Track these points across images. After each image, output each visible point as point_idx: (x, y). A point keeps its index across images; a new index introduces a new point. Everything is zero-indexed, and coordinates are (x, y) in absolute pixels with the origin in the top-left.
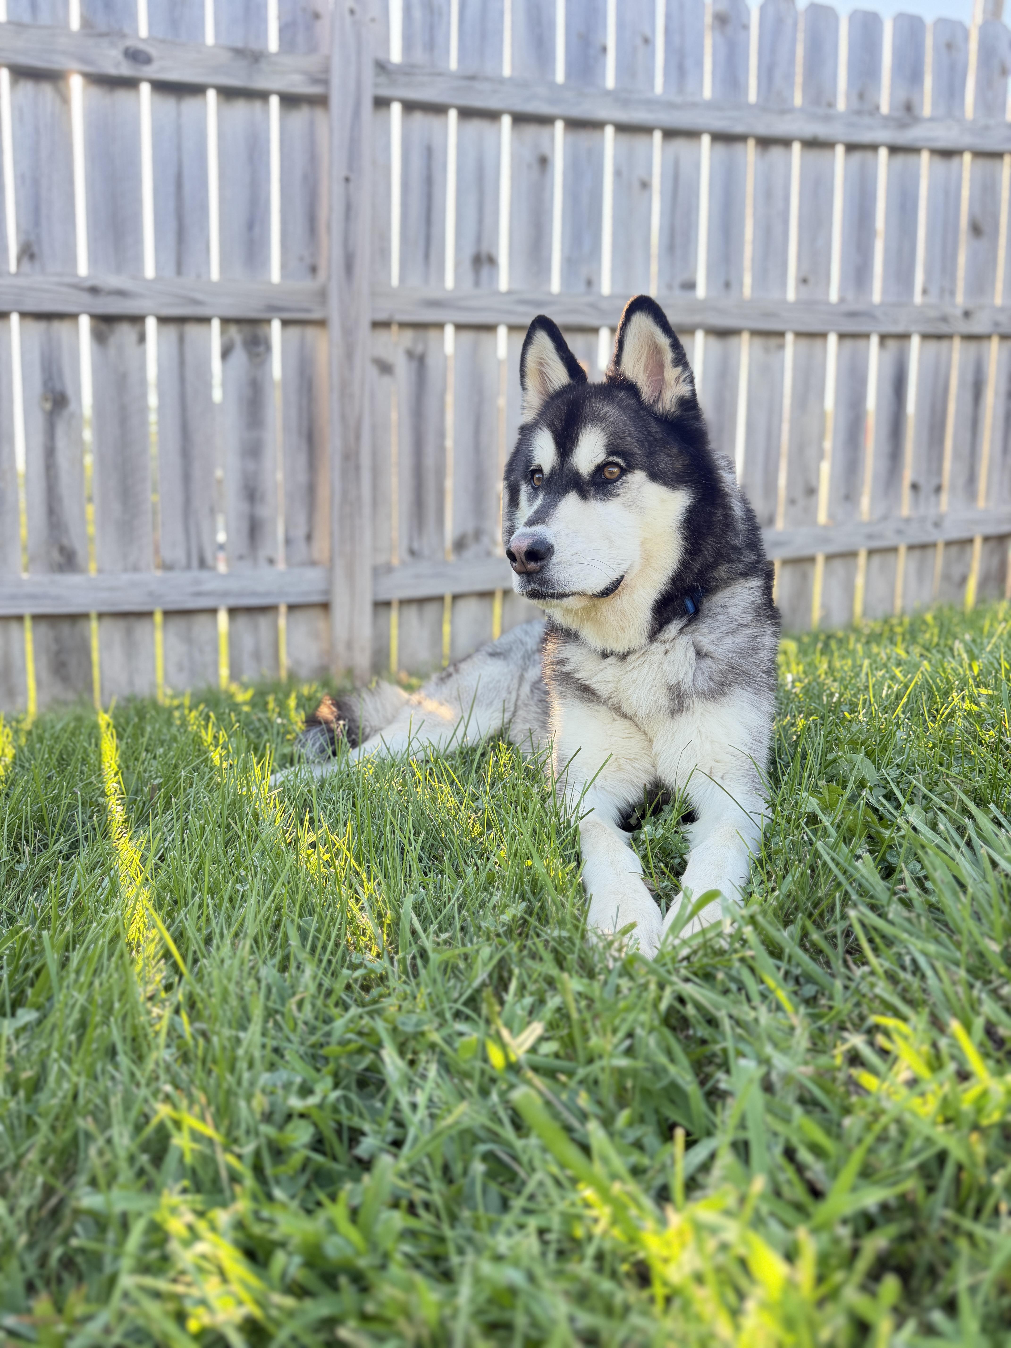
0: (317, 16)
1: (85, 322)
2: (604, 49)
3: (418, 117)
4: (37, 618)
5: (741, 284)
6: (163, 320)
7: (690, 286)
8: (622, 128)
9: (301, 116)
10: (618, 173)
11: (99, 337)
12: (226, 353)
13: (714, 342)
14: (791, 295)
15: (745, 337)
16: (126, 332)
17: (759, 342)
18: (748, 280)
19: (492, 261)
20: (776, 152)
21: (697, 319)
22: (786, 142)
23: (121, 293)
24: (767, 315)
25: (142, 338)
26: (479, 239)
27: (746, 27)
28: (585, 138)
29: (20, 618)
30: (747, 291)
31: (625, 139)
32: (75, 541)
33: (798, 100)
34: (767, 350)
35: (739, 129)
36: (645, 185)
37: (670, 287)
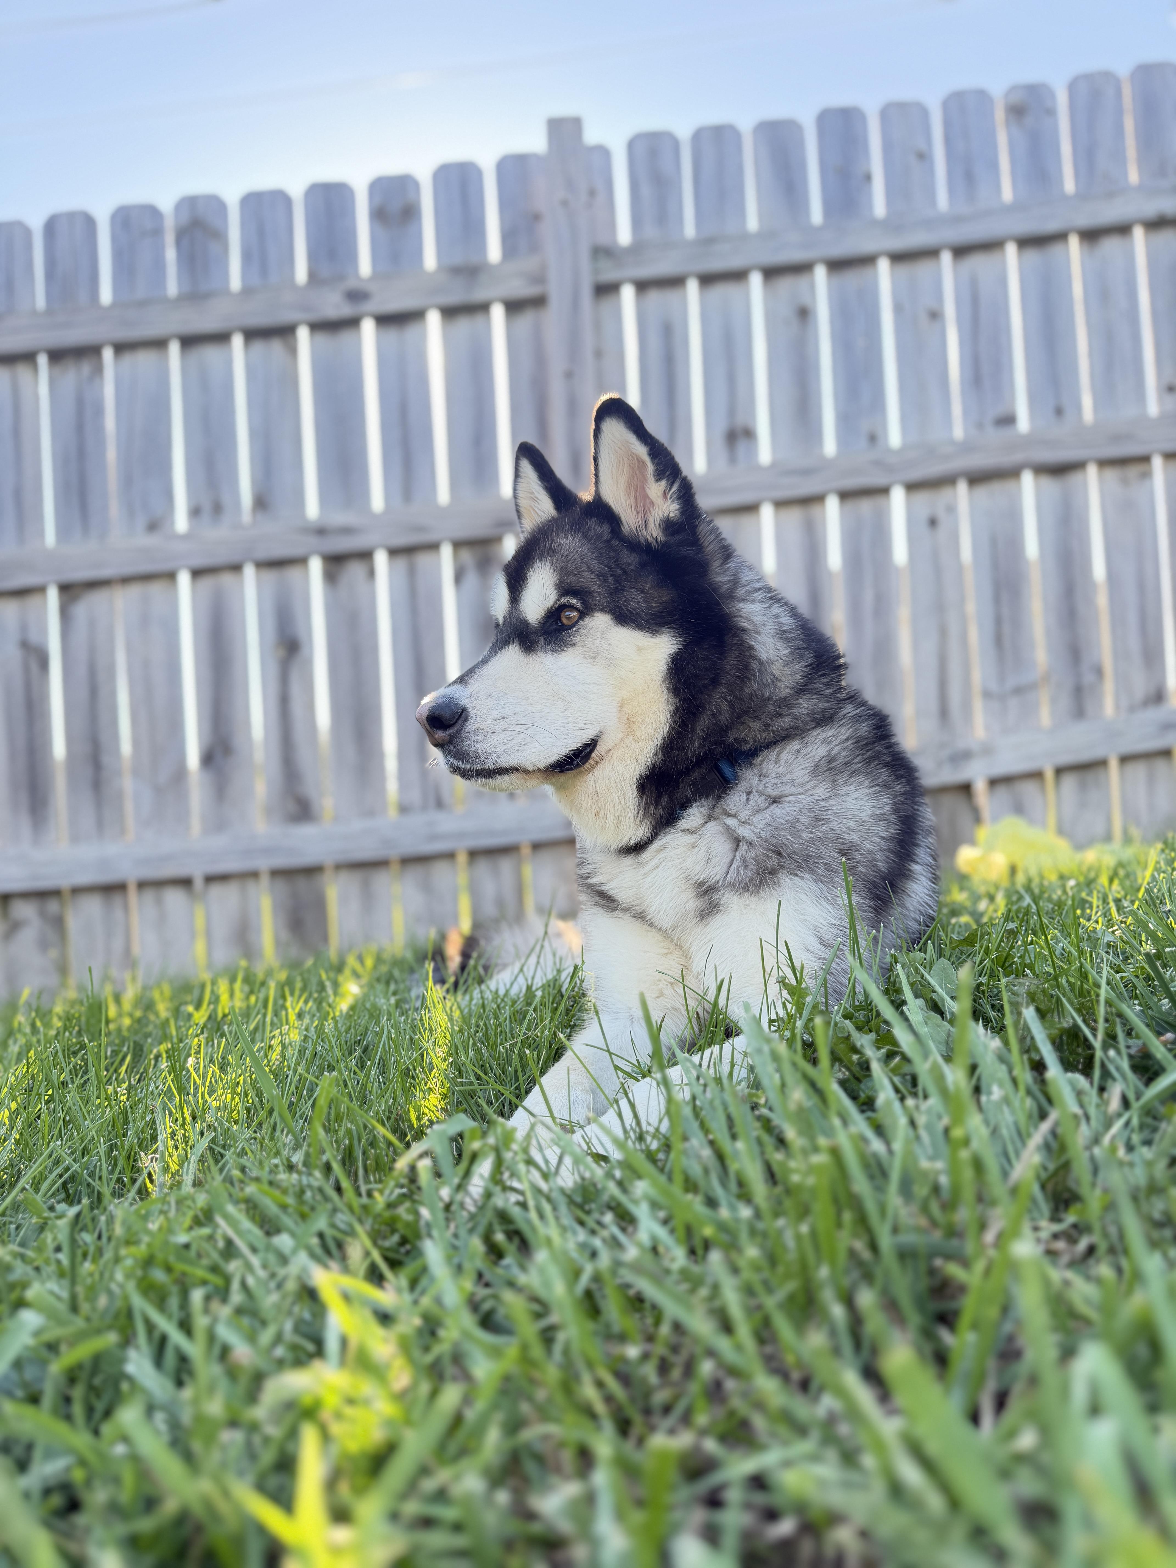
0: (537, 217)
1: (316, 566)
2: (868, 178)
3: (654, 296)
4: (276, 873)
5: (1079, 407)
6: (394, 552)
7: (1008, 420)
8: (898, 258)
9: (526, 320)
10: (898, 309)
11: (331, 577)
12: (459, 577)
13: (1050, 484)
14: (1153, 408)
15: (1092, 471)
16: (355, 570)
17: (1111, 474)
18: (1087, 402)
19: (749, 434)
20: (1110, 245)
21: (1018, 457)
22: (1123, 230)
23: (347, 531)
24: (1117, 438)
25: (371, 573)
26: (732, 411)
27: (1051, 112)
28: (852, 279)
29: (254, 875)
30: (1088, 413)
31: (904, 270)
32: (310, 789)
33: (1134, 176)
34: (1125, 482)
35: (1052, 226)
36: (935, 315)
37: (980, 426)
